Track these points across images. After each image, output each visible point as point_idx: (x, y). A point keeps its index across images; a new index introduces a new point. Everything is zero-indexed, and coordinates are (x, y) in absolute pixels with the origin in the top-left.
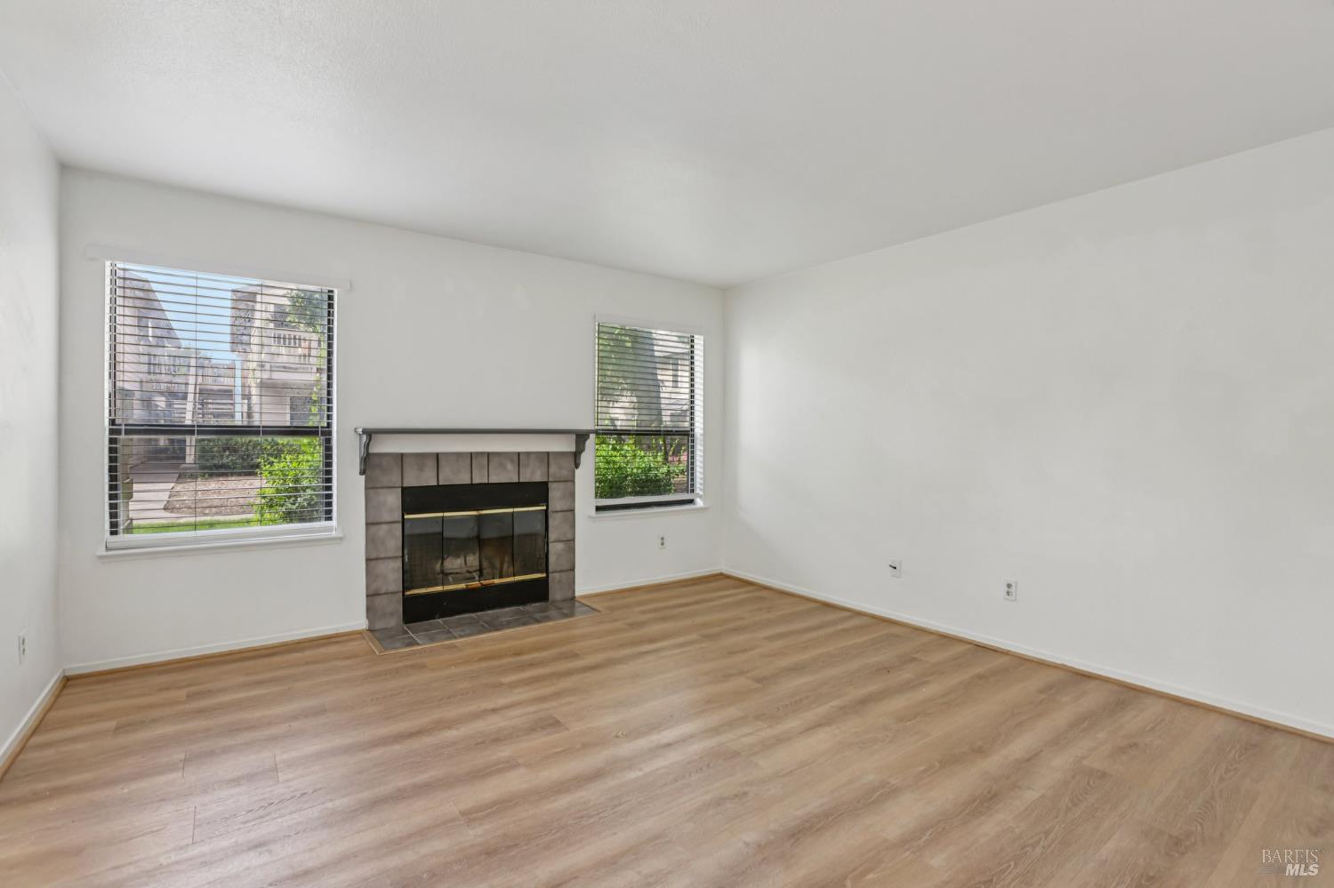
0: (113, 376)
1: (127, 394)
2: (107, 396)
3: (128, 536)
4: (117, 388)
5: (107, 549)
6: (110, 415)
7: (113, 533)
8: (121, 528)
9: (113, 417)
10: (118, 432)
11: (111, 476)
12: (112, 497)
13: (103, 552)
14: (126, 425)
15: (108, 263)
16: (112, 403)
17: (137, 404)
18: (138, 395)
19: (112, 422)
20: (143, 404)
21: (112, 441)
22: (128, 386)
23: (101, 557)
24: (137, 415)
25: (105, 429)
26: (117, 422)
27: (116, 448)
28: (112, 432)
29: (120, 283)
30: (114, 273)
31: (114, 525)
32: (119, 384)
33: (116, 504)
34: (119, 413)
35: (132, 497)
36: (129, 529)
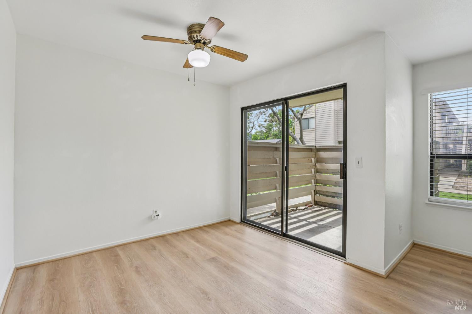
0: (432, 136)
1: (437, 143)
2: (429, 144)
3: (437, 198)
4: (433, 141)
5: (429, 201)
6: (431, 151)
7: (431, 195)
8: (434, 194)
9: (432, 152)
10: (433, 157)
11: (431, 174)
12: (431, 182)
13: (427, 202)
14: (436, 155)
15: (429, 95)
16: (431, 146)
17: (441, 146)
18: (441, 143)
19: (431, 153)
20: (444, 146)
21: (431, 161)
22: (437, 140)
23: (426, 203)
24: (441, 151)
25: (429, 156)
26: (433, 154)
27: (433, 163)
28: (431, 157)
29: (434, 101)
30: (431, 98)
31: (432, 192)
32: (434, 139)
33: (433, 184)
34: (434, 150)
35: (439, 182)
36: (437, 195)
